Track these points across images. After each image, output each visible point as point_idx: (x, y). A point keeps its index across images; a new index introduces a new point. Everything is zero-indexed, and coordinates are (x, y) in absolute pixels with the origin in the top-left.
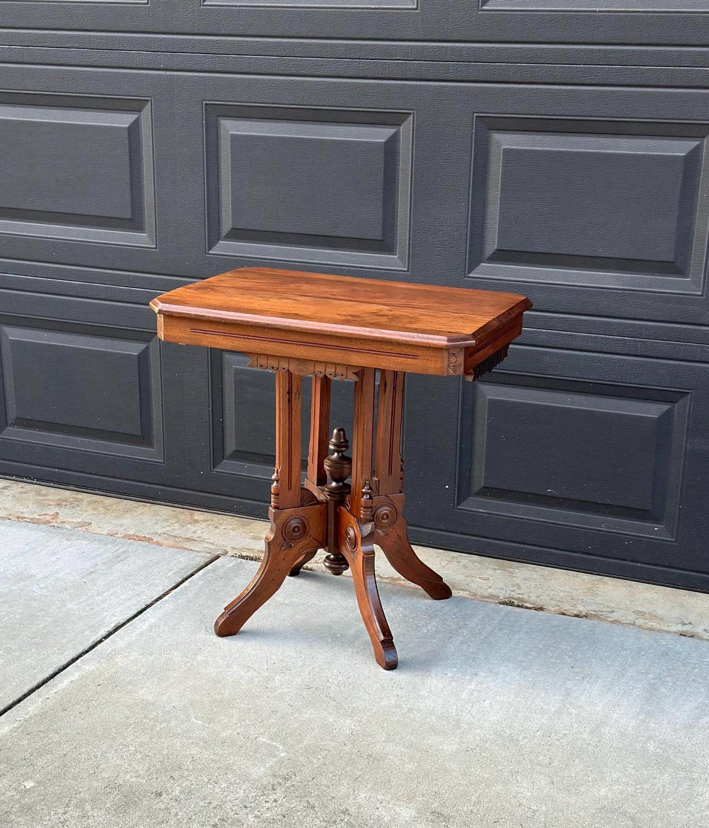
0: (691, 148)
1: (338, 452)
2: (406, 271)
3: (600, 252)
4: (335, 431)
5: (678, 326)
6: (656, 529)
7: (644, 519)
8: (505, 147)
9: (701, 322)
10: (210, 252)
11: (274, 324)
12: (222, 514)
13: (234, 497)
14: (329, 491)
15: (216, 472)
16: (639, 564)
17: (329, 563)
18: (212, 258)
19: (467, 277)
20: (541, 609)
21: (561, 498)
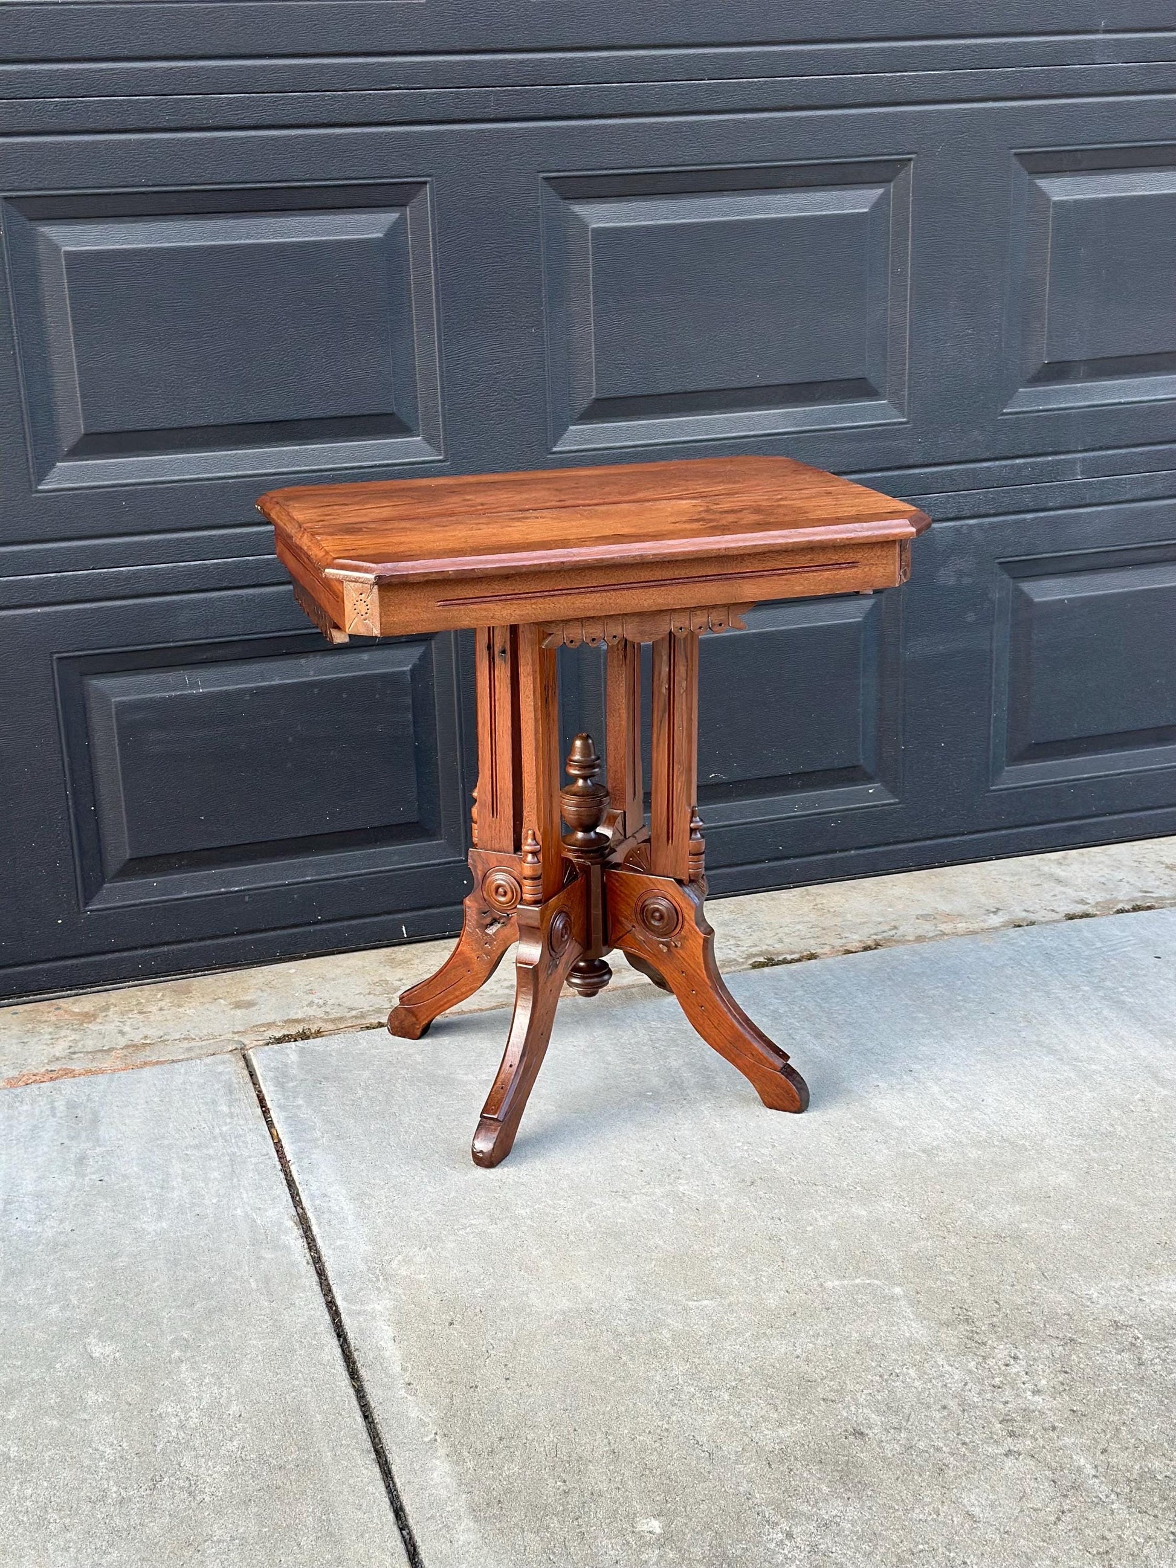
0: (874, 200)
1: (585, 778)
2: (444, 461)
3: (758, 379)
4: (578, 743)
5: (879, 474)
6: (871, 791)
7: (851, 781)
8: (595, 226)
9: (911, 462)
10: (40, 488)
11: (614, 558)
12: (113, 989)
13: (136, 948)
14: (576, 851)
15: (91, 911)
16: (853, 852)
17: (582, 978)
18: (46, 498)
19: (551, 453)
20: (812, 957)
21: (730, 783)
